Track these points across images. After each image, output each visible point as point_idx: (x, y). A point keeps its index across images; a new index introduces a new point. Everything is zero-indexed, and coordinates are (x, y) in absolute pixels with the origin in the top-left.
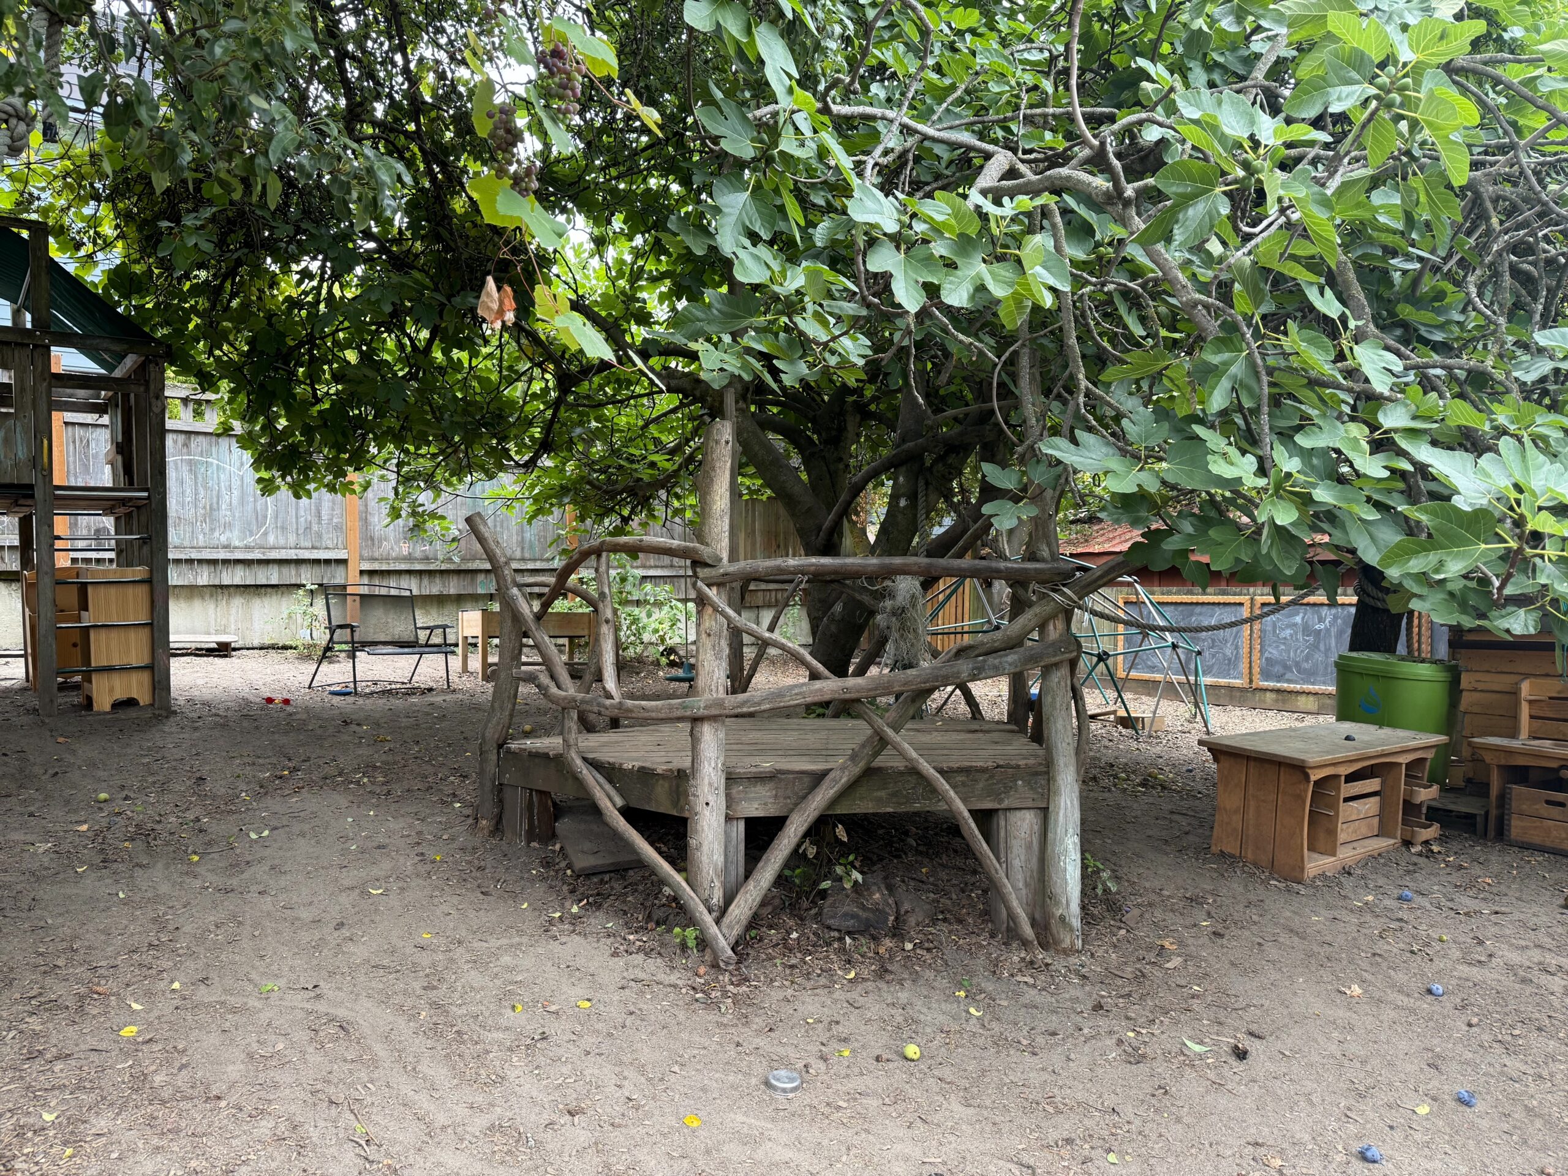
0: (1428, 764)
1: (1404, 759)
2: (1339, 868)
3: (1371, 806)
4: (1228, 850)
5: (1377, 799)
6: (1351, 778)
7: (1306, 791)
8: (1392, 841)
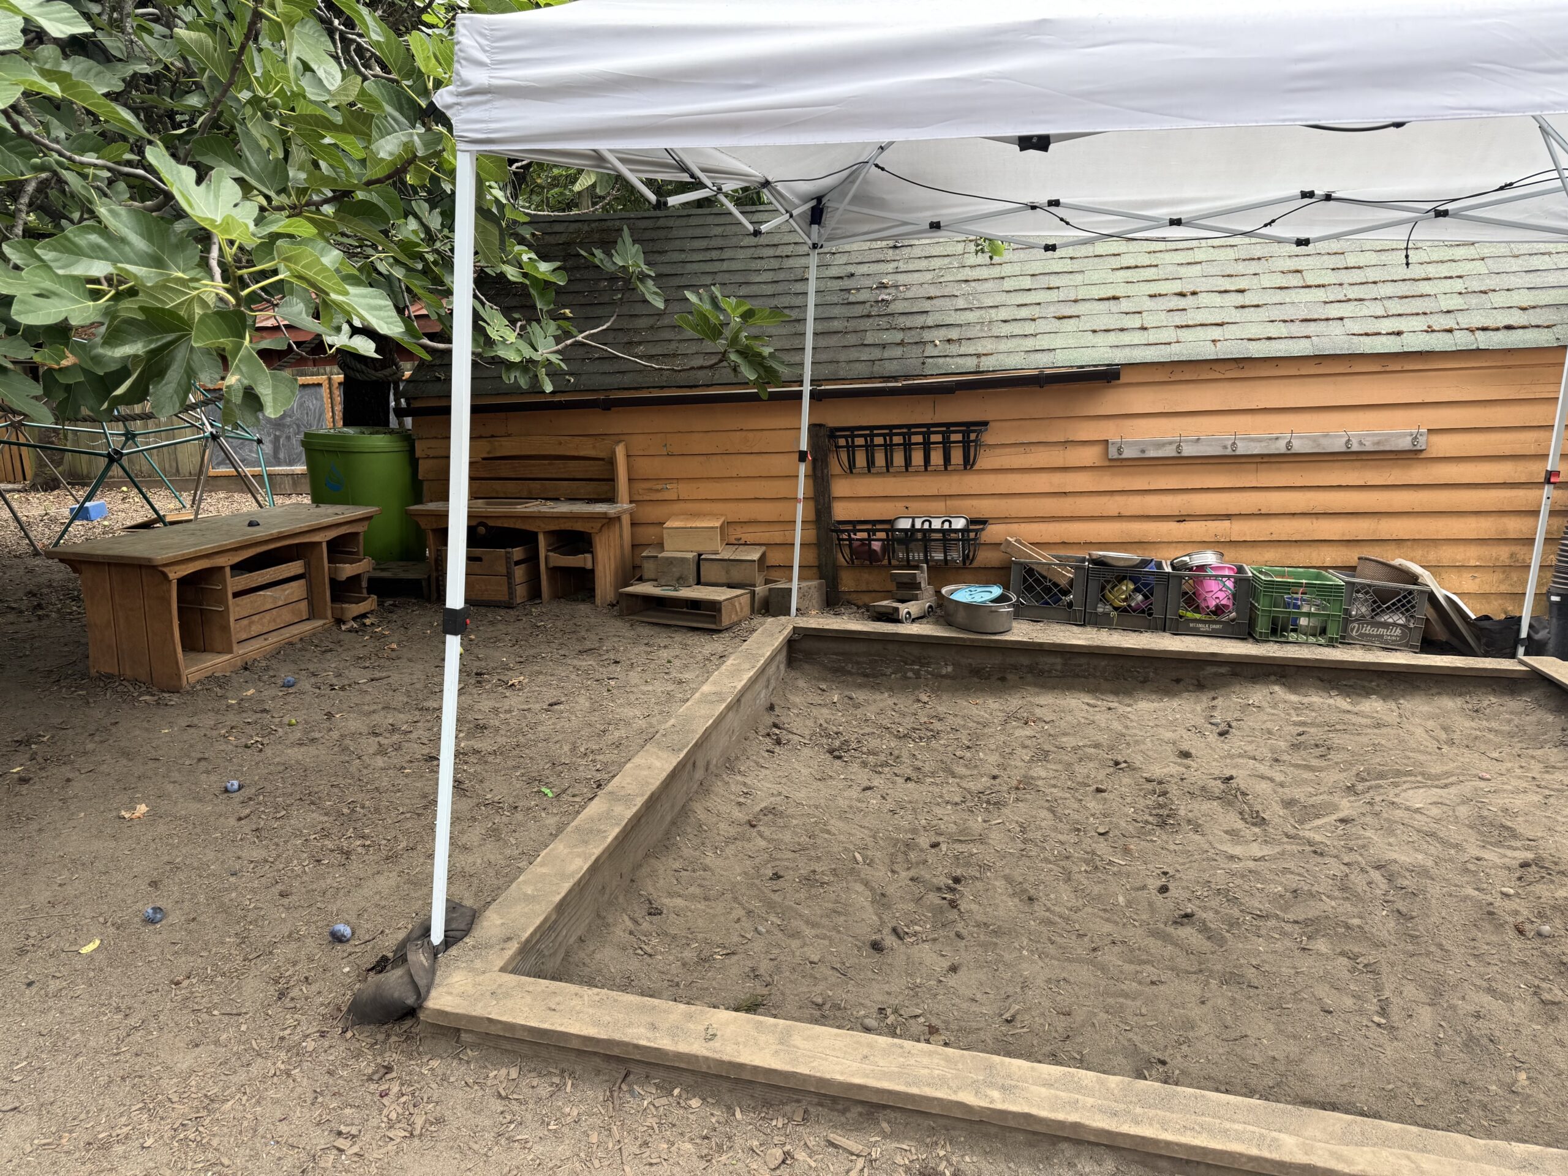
0: (361, 538)
1: (322, 538)
2: (239, 664)
3: (296, 589)
4: (106, 669)
5: (302, 582)
6: (239, 568)
7: (169, 591)
8: (320, 623)
